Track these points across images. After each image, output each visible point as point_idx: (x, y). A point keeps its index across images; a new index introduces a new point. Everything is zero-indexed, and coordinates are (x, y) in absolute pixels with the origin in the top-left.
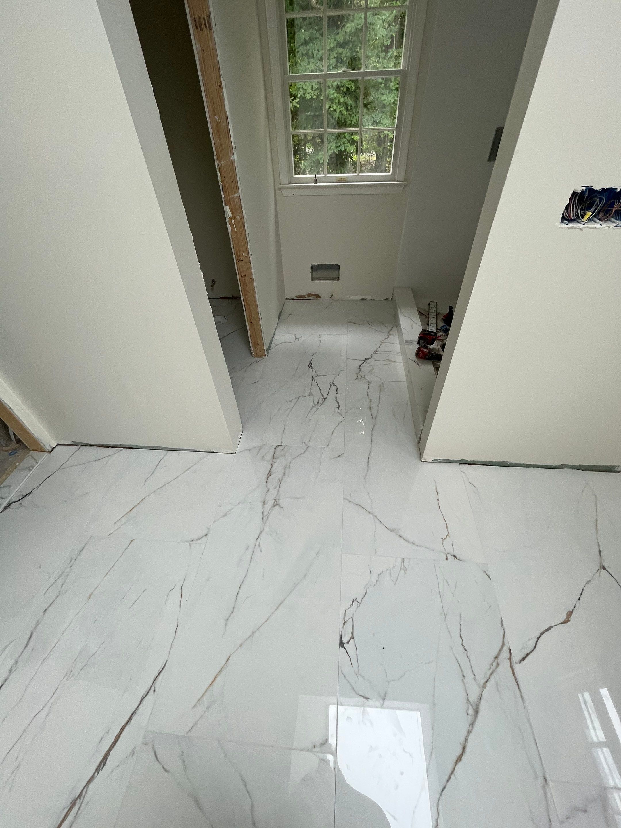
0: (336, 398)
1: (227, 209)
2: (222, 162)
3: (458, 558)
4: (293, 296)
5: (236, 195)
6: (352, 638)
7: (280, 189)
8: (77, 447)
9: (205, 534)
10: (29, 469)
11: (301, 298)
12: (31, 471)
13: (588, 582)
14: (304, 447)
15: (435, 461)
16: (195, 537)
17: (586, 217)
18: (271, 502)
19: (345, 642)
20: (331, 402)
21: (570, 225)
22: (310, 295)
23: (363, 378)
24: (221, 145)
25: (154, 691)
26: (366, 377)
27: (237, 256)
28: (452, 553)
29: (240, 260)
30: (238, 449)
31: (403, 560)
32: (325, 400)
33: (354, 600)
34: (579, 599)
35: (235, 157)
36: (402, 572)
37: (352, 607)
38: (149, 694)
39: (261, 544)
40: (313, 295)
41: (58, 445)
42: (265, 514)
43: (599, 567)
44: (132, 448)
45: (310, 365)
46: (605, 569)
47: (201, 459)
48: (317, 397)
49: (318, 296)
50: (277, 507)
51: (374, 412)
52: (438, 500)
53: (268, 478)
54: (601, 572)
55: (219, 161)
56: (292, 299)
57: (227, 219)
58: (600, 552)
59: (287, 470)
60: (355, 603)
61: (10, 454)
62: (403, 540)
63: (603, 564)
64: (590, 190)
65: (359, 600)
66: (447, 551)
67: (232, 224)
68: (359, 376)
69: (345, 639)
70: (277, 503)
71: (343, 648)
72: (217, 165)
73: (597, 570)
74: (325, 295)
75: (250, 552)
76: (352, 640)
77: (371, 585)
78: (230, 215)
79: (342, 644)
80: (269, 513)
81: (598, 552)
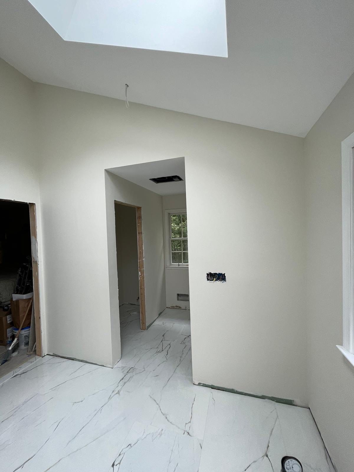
0: (168, 350)
1: (140, 273)
2: (140, 260)
3: (190, 434)
4: (170, 306)
5: (143, 269)
6: (119, 463)
7: (166, 267)
8: (54, 357)
9: (82, 400)
10: (31, 362)
11: (173, 308)
12: (32, 363)
13: (254, 462)
14: (144, 370)
15: (199, 384)
16: (77, 401)
17: (214, 280)
18: (116, 392)
19: (115, 464)
20: (165, 352)
21: (210, 281)
22: (177, 306)
23: (184, 343)
24: (140, 256)
25: (22, 467)
26: (186, 343)
27: (140, 287)
28: (188, 431)
29: (141, 288)
30: (115, 366)
31: (162, 430)
32: (163, 351)
33: (129, 445)
34: (245, 470)
35: (144, 259)
36: (159, 435)
37: (127, 448)
38: (20, 468)
39: (102, 410)
40: (178, 307)
41: (47, 354)
42: (111, 396)
43: (264, 455)
44: (73, 360)
45: (163, 336)
46: (267, 456)
47: (97, 369)
48: (160, 349)
49: (180, 307)
50: (118, 394)
51: (182, 359)
52: (193, 404)
53: (120, 381)
54: (264, 458)
55: (139, 260)
56: (169, 308)
57: (139, 275)
58: (268, 446)
59: (131, 378)
60: (130, 446)
61: (28, 356)
62: (167, 420)
63: (267, 453)
64: (210, 273)
65: (132, 445)
66: (186, 430)
67: (140, 277)
68: (183, 342)
69: (116, 464)
70: (118, 393)
71: (113, 468)
72: (138, 261)
73: (263, 455)
74: (183, 307)
75: (96, 412)
76: (119, 464)
77: (141, 439)
78: (140, 274)
79: (113, 465)
80: (112, 397)
81: (267, 446)
